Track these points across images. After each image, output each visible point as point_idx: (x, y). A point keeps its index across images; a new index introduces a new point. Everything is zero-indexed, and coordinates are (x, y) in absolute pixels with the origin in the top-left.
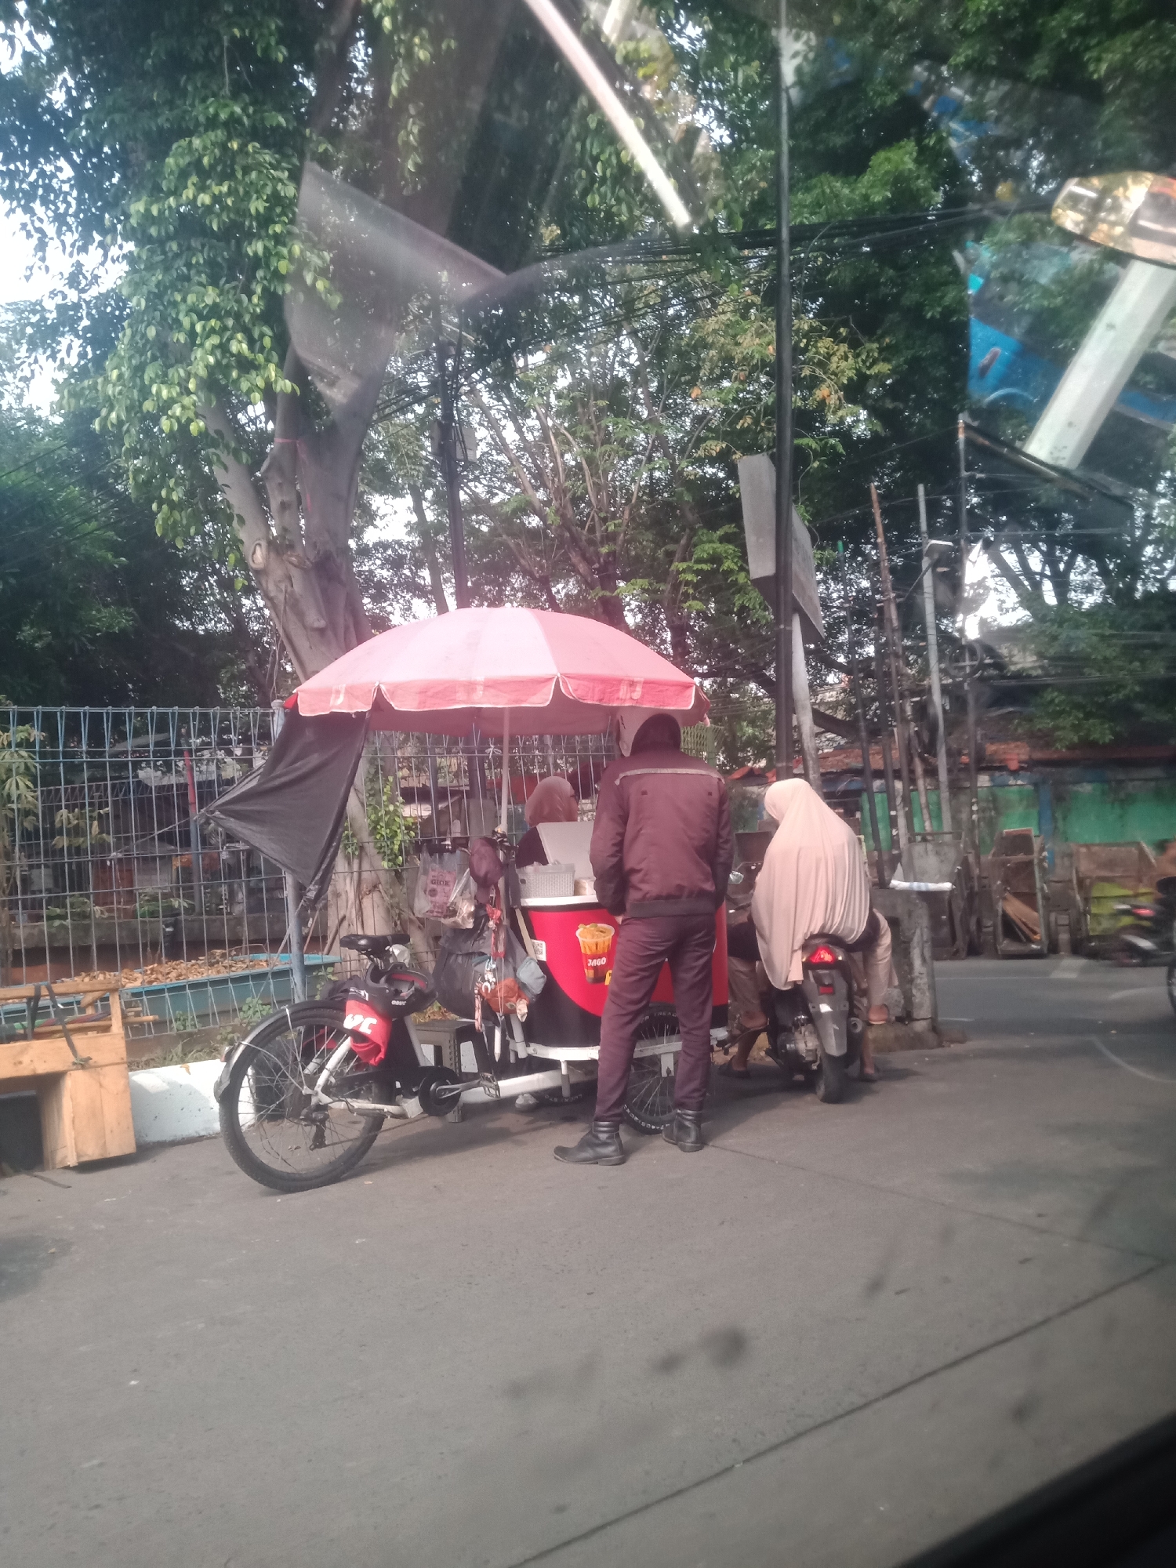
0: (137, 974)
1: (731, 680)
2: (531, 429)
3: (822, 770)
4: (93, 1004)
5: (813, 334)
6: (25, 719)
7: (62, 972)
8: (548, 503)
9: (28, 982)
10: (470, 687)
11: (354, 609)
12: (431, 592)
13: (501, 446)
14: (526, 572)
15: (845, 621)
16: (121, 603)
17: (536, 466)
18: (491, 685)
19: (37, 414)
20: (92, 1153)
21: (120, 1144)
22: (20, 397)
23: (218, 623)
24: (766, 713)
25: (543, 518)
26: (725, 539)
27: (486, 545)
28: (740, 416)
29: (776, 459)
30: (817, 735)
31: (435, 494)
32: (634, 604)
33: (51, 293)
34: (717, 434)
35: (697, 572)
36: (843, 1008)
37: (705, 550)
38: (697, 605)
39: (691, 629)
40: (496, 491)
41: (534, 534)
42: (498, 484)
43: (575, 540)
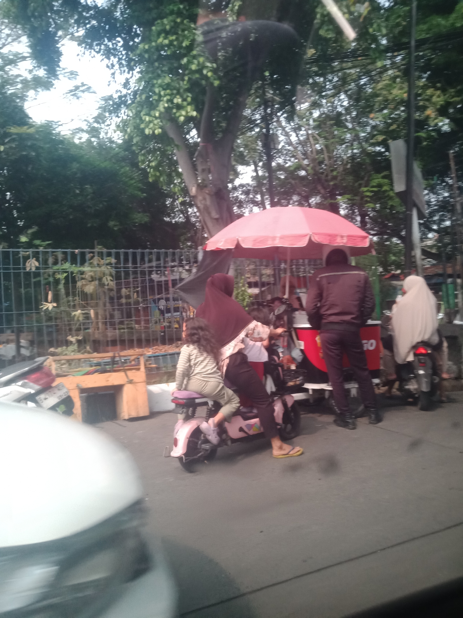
0: (150, 350)
1: (386, 237)
2: (302, 135)
3: (425, 274)
4: (134, 360)
5: (425, 87)
6: (109, 255)
7: (123, 349)
8: (308, 165)
9: (112, 352)
10: (274, 238)
11: (230, 211)
12: (260, 204)
13: (290, 143)
14: (299, 194)
15: (437, 211)
16: (144, 212)
17: (304, 150)
18: (283, 238)
19: (113, 139)
20: (134, 414)
21: (144, 412)
22: (106, 133)
23: (180, 219)
24: (400, 250)
25: (306, 171)
26: (384, 177)
27: (283, 183)
28: (391, 124)
29: (407, 142)
30: (423, 259)
31: (263, 164)
32: (344, 206)
33: (116, 91)
34: (381, 133)
35: (372, 192)
36: (430, 372)
37: (375, 182)
38: (371, 205)
39: (368, 215)
40: (287, 161)
41: (303, 178)
42: (288, 159)
43: (319, 180)
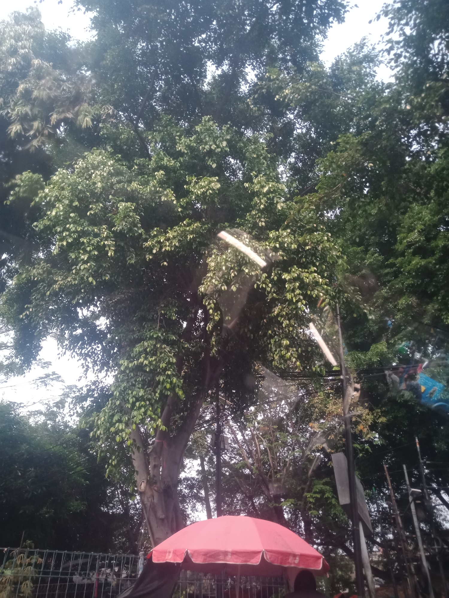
1: (330, 547)
2: (247, 435)
5: (355, 405)
8: (253, 464)
10: (225, 553)
11: (176, 508)
12: (204, 500)
13: (236, 441)
15: (378, 522)
16: (82, 499)
17: (249, 449)
18: (235, 553)
19: (68, 424)
25: (251, 470)
26: (325, 484)
27: (228, 480)
28: (329, 434)
32: (288, 509)
35: (315, 498)
37: (317, 488)
39: (312, 522)
40: (233, 459)
41: (247, 477)
42: (234, 456)
43: (263, 480)
